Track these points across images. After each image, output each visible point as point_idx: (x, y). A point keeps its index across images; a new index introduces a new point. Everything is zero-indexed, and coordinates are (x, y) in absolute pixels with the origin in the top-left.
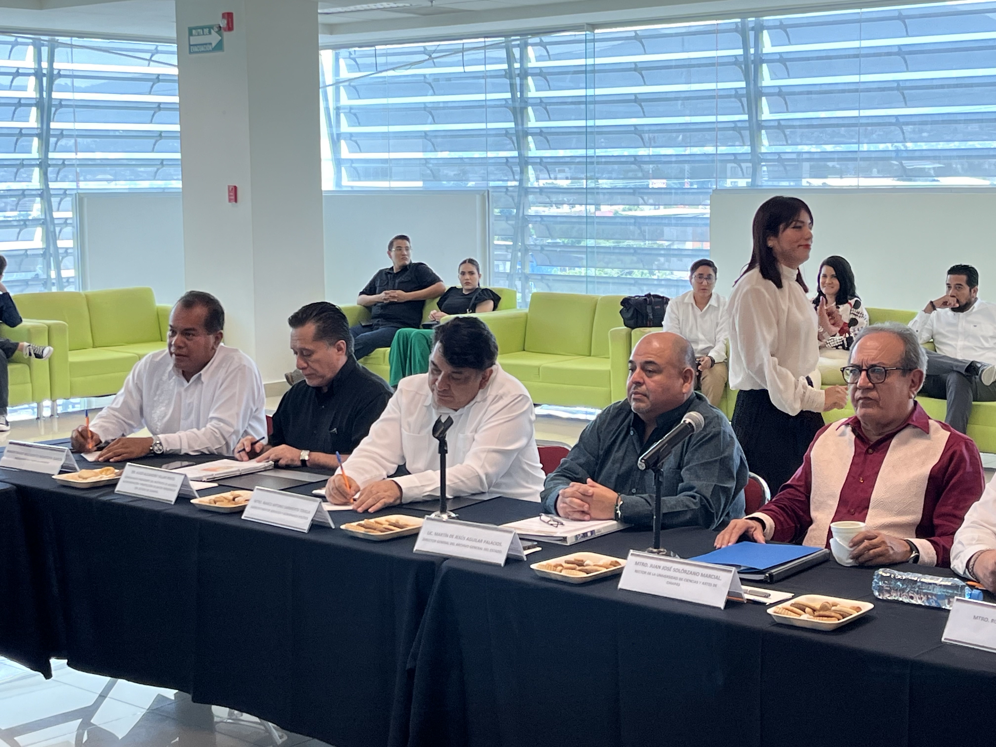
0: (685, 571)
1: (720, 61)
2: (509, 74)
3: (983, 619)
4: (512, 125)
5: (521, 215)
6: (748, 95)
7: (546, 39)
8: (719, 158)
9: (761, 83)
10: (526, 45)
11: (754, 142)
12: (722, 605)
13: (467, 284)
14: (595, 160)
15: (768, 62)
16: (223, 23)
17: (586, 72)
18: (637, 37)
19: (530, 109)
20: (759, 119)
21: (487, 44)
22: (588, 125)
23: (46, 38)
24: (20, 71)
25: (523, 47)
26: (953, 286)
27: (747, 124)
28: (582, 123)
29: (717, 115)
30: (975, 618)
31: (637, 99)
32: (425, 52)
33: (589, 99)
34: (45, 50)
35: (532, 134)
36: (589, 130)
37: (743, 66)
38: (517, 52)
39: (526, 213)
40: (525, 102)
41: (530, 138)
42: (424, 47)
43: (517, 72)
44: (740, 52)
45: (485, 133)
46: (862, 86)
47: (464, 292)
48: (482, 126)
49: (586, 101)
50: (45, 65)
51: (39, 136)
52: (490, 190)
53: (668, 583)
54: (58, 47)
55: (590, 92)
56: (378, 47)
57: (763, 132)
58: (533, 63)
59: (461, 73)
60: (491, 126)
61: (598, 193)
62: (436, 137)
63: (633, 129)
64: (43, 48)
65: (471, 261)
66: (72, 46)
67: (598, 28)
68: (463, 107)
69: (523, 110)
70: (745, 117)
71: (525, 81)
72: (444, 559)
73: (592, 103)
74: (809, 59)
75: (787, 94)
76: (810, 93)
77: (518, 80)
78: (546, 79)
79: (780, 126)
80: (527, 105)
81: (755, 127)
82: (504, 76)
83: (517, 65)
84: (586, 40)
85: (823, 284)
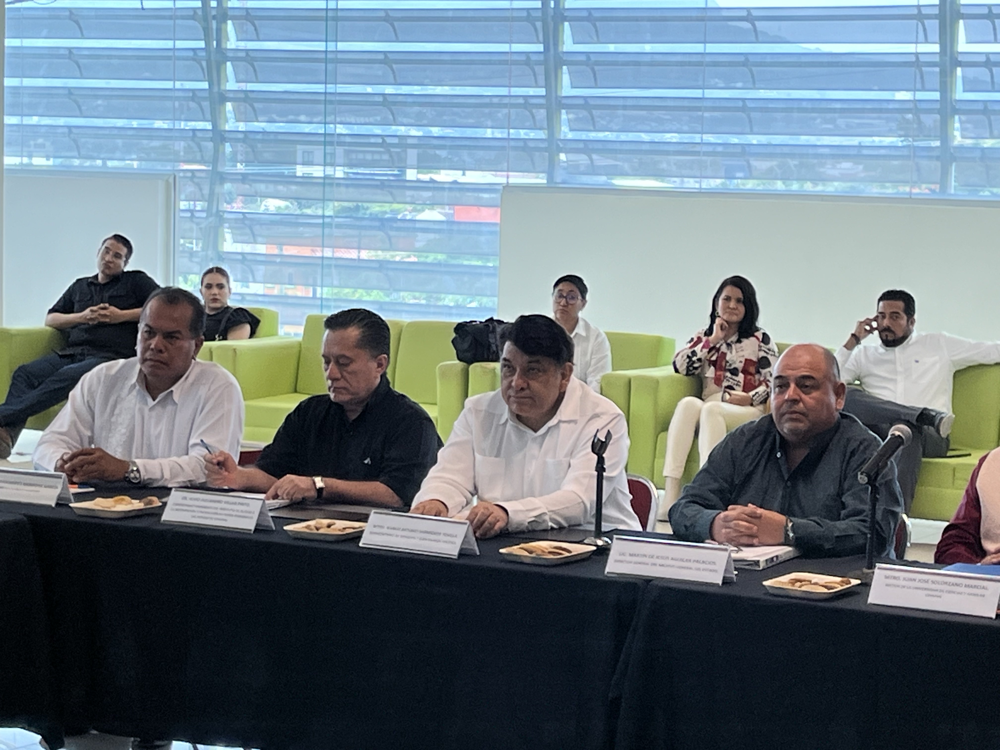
1: (515, 14)
2: (201, 15)
4: (205, 85)
5: (214, 210)
6: (545, 62)
8: (512, 143)
9: (562, 48)
11: (552, 125)
12: (994, 616)
13: (215, 300)
14: (335, 139)
15: (571, 19)
17: (326, 19)
19: (228, 65)
20: (559, 93)
22: (328, 91)
26: (887, 316)
27: (543, 101)
28: (320, 88)
29: (510, 86)
31: (387, 59)
33: (330, 56)
35: (232, 100)
36: (329, 98)
37: (538, 24)
39: (221, 208)
40: (222, 55)
41: (228, 105)
43: (214, 13)
44: (537, 4)
46: (708, 59)
47: (207, 311)
48: (168, 85)
49: (325, 58)
52: (177, 174)
53: (928, 595)
55: (331, 46)
57: (563, 112)
58: (234, 2)
59: (137, 9)
60: (179, 85)
61: (338, 185)
65: (219, 270)
69: (220, 65)
70: (542, 91)
71: (223, 26)
72: (648, 581)
73: (333, 61)
74: (636, 19)
75: (597, 63)
76: (637, 64)
77: (214, 24)
78: (254, 25)
79: (586, 105)
80: (226, 59)
81: (553, 104)
82: (194, 17)
83: (214, 4)
85: (726, 308)
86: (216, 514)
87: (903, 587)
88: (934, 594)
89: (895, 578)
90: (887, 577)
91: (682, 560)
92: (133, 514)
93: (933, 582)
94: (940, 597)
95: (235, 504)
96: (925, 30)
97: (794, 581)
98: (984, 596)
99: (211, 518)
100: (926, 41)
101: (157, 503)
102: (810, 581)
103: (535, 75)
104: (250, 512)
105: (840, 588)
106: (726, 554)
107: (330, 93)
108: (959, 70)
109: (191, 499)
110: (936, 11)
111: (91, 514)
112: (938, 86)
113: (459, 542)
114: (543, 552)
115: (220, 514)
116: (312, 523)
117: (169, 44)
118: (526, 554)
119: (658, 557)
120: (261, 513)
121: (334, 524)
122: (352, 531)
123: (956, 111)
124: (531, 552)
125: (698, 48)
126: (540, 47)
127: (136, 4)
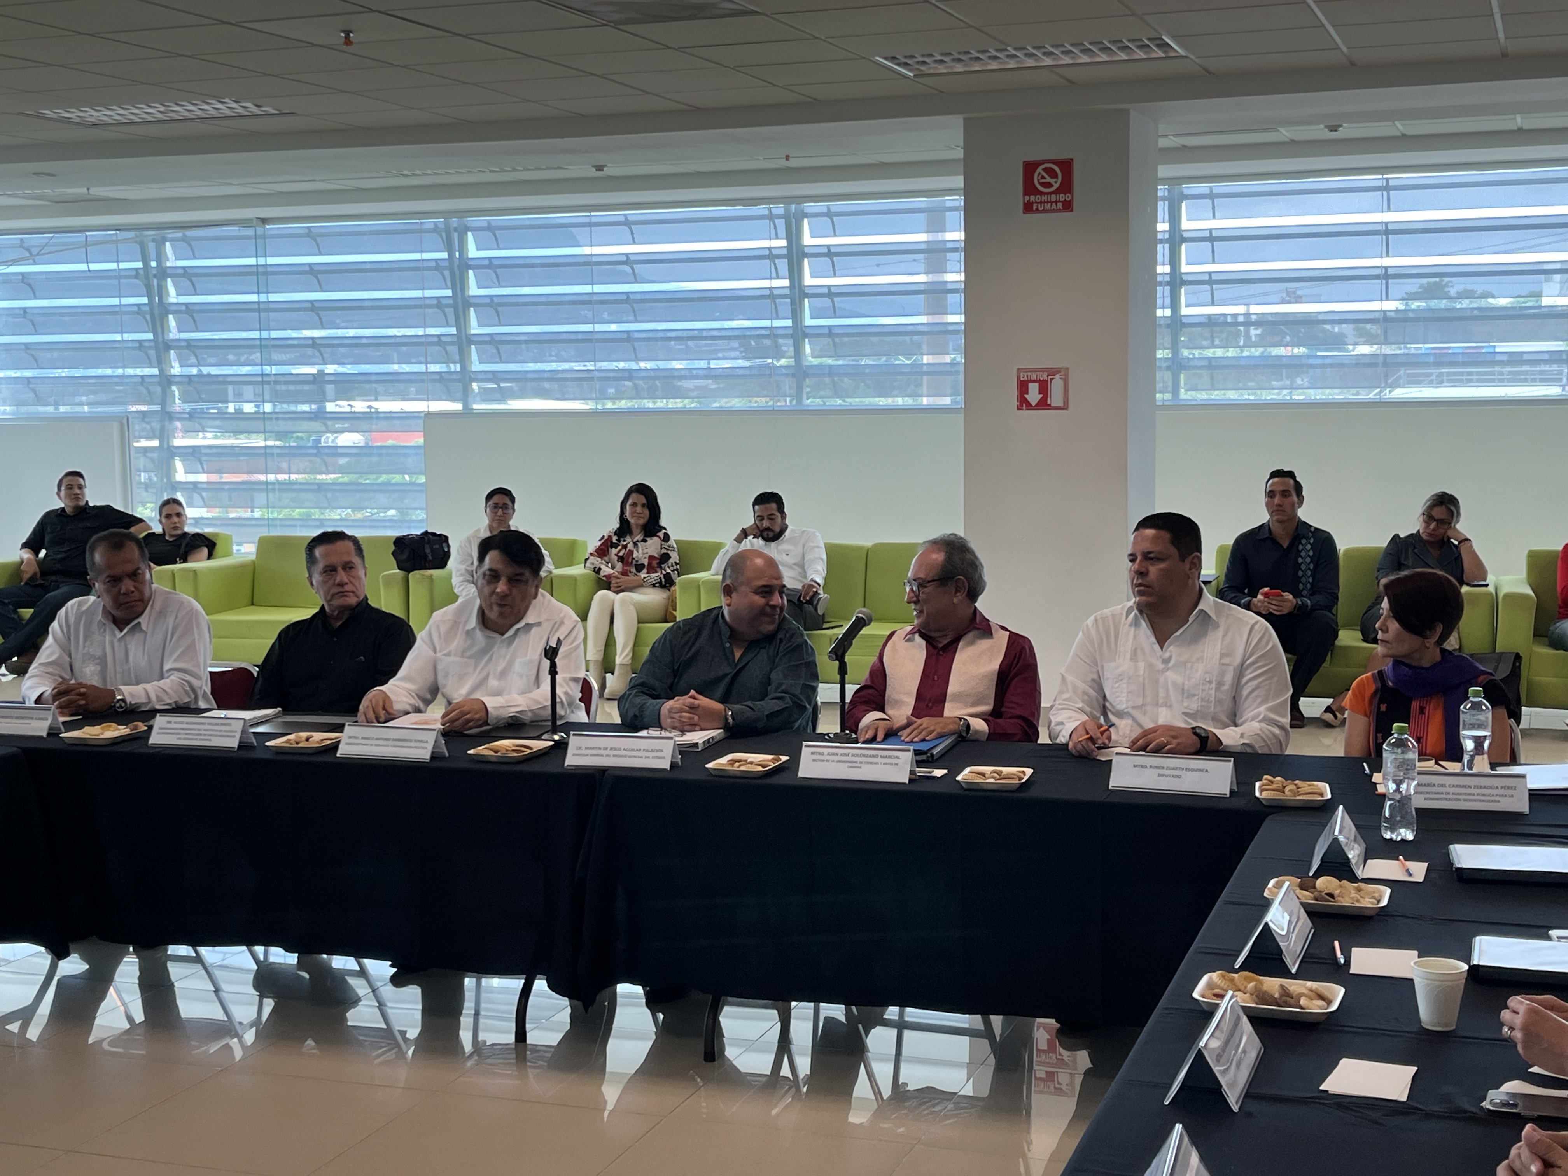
0: (864, 756)
1: (426, 264)
2: (144, 275)
3: (1142, 767)
4: (150, 336)
5: (165, 446)
6: (455, 306)
7: (191, 233)
8: (430, 376)
9: (469, 292)
10: (164, 240)
11: (464, 359)
12: (907, 781)
13: (173, 528)
14: (272, 379)
15: (473, 268)
17: (257, 274)
18: (310, 234)
19: (170, 317)
20: (468, 332)
21: (119, 237)
22: (263, 337)
25: (160, 242)
26: (766, 518)
27: (455, 339)
28: (255, 335)
29: (425, 327)
30: (1135, 766)
31: (313, 307)
33: (262, 306)
35: (175, 348)
36: (263, 343)
37: (446, 272)
38: (152, 247)
39: (172, 444)
40: (165, 309)
41: (172, 353)
43: (154, 272)
44: (443, 255)
45: (122, 346)
46: (596, 298)
47: (167, 538)
48: (117, 337)
49: (259, 308)
52: (129, 416)
53: (849, 767)
55: (263, 298)
57: (473, 348)
58: (172, 262)
59: (84, 271)
60: (127, 337)
61: (277, 419)
65: (176, 502)
67: (270, 224)
69: (163, 318)
70: (453, 331)
71: (163, 283)
72: (604, 771)
73: (266, 310)
75: (500, 304)
76: (535, 304)
77: (155, 282)
78: (192, 281)
79: (492, 340)
80: (168, 312)
81: (464, 341)
82: (136, 276)
83: (154, 264)
84: (256, 237)
85: (632, 513)
86: (201, 735)
87: (828, 761)
88: (853, 765)
89: (820, 753)
90: (813, 753)
91: (633, 750)
92: (120, 740)
93: (853, 755)
94: (860, 768)
95: (217, 724)
96: (776, 268)
97: (734, 761)
99: (196, 739)
100: (778, 277)
101: (142, 727)
102: (746, 761)
103: (446, 316)
104: (232, 732)
105: (773, 765)
106: (671, 742)
107: (265, 339)
108: (806, 300)
109: (175, 723)
110: (785, 252)
111: (82, 743)
112: (790, 316)
113: (430, 747)
114: (507, 750)
115: (205, 735)
116: (291, 737)
117: (115, 301)
118: (492, 753)
119: (611, 749)
120: (243, 732)
121: (312, 737)
122: (329, 742)
123: (806, 335)
124: (496, 752)
125: (587, 289)
126: (449, 293)
127: (83, 267)
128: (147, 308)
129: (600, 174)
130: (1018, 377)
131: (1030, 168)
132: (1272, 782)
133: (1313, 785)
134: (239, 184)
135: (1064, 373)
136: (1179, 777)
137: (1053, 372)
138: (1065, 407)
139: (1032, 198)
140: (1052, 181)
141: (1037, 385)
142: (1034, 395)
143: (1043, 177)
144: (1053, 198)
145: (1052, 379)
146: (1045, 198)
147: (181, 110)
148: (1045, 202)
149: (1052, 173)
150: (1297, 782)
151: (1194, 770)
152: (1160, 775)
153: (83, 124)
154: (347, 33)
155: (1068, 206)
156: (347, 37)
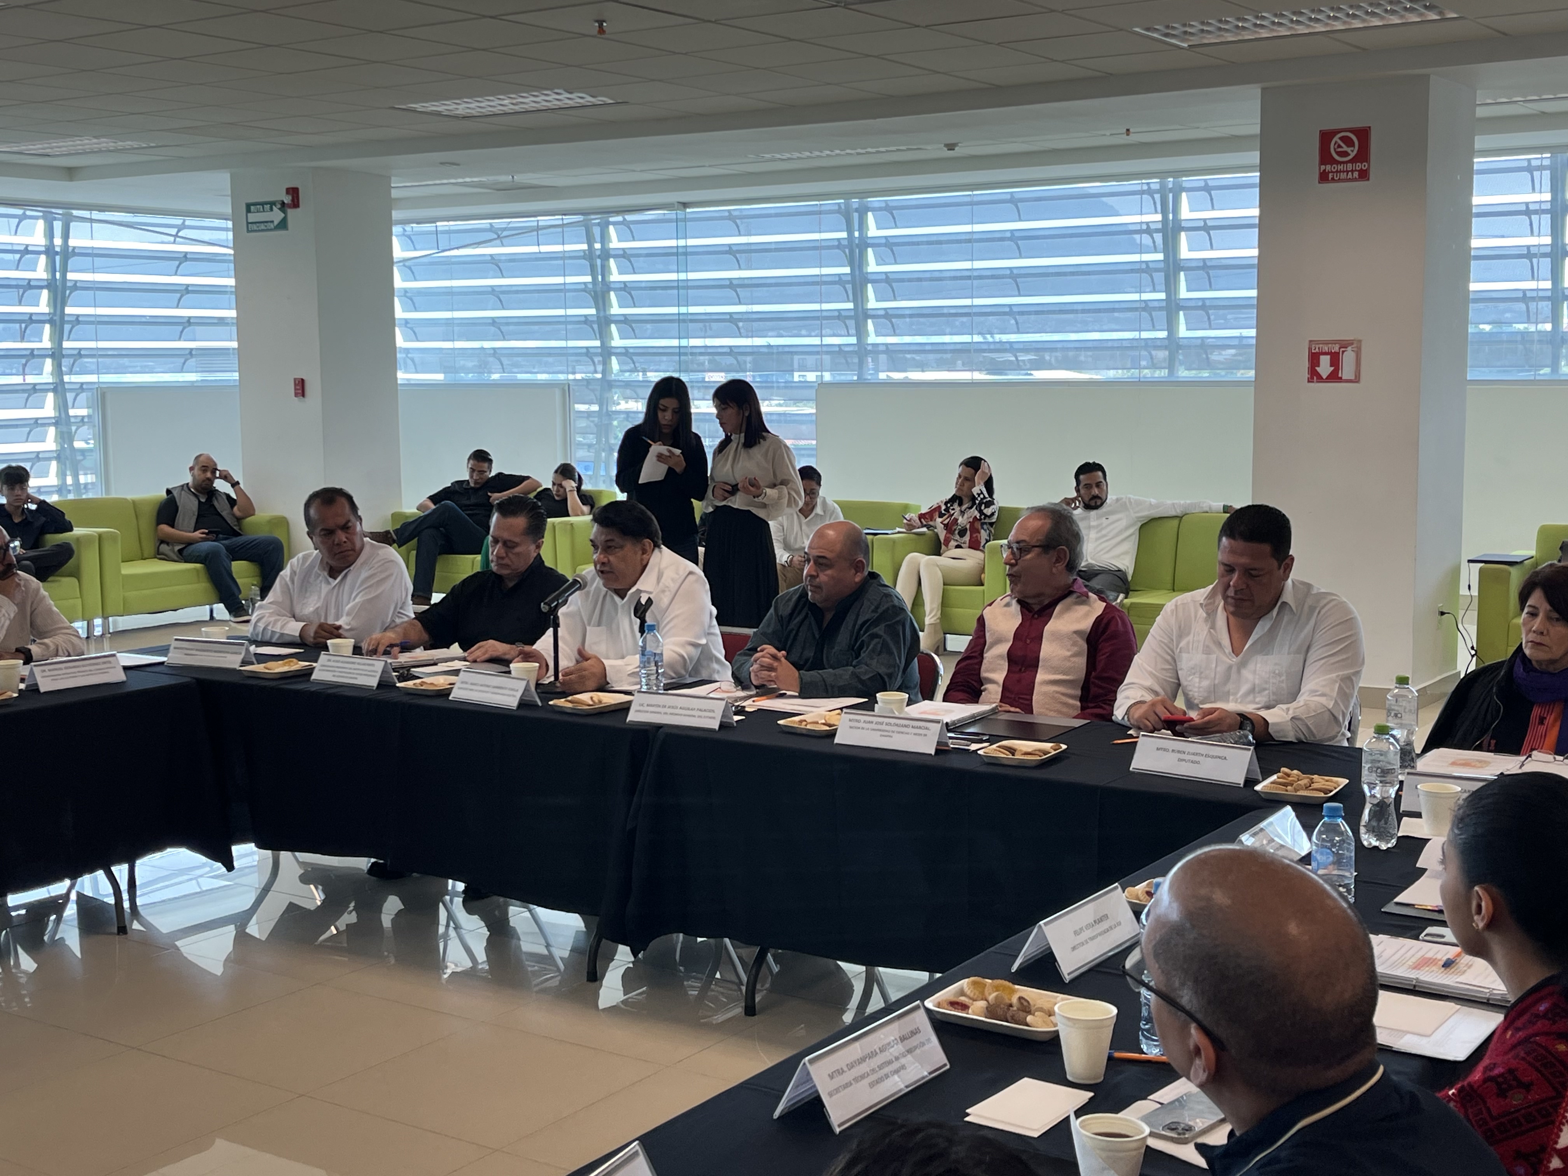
0: (897, 725)
1: (827, 244)
2: (589, 255)
3: (1164, 750)
4: (593, 311)
5: (605, 410)
6: (853, 282)
7: (629, 217)
8: (825, 349)
9: (867, 269)
10: (608, 223)
11: (861, 333)
12: (933, 752)
15: (873, 246)
16: (287, 199)
17: (677, 254)
18: (731, 217)
19: (612, 294)
20: (865, 307)
21: (565, 222)
22: (681, 312)
23: (60, 211)
24: (30, 248)
25: (604, 226)
27: (852, 313)
28: (674, 310)
29: (821, 302)
30: (1158, 749)
31: (731, 285)
32: (491, 229)
33: (681, 284)
34: (58, 226)
35: (616, 322)
36: (681, 317)
37: (847, 251)
38: (597, 231)
40: (607, 287)
41: (613, 327)
42: (491, 224)
43: (598, 253)
44: (844, 235)
45: (565, 321)
46: (975, 274)
48: (561, 312)
50: (58, 241)
51: (51, 322)
52: (571, 383)
53: (881, 736)
54: (72, 221)
55: (682, 276)
56: (438, 224)
57: (870, 321)
58: (615, 243)
59: (535, 253)
60: (571, 312)
62: (508, 324)
63: (728, 317)
64: (55, 223)
66: (91, 221)
67: (689, 207)
68: (538, 291)
69: (605, 295)
70: (850, 305)
71: (606, 263)
72: (659, 727)
73: (684, 288)
74: (918, 244)
75: (893, 280)
76: (919, 280)
77: (599, 262)
78: (630, 262)
79: (888, 315)
80: (609, 289)
81: (861, 316)
82: (584, 258)
83: (598, 246)
84: (677, 220)
86: (350, 673)
87: (863, 728)
88: (887, 735)
89: (858, 721)
90: (850, 720)
91: (688, 709)
93: (887, 724)
94: (891, 737)
95: (364, 665)
98: (925, 735)
99: (347, 677)
100: (1154, 251)
103: (847, 292)
104: (374, 672)
106: (723, 703)
107: (683, 314)
108: (1182, 273)
109: (334, 661)
112: (1164, 289)
113: (519, 695)
115: (354, 674)
117: (559, 280)
119: (669, 707)
120: (383, 672)
122: (448, 686)
123: (1181, 308)
124: (573, 704)
125: (967, 265)
126: (847, 270)
127: (534, 249)
128: (590, 286)
129: (951, 153)
130: (1310, 349)
131: (1326, 137)
132: (1288, 775)
133: (1331, 781)
134: (641, 171)
135: (1356, 345)
136: (1197, 762)
137: (1344, 345)
138: (1357, 380)
139: (1328, 168)
140: (1349, 150)
141: (1328, 357)
142: (1325, 367)
143: (1339, 146)
144: (1350, 165)
145: (1343, 352)
146: (1340, 167)
147: (530, 101)
148: (1340, 172)
149: (1348, 141)
150: (1315, 777)
151: (1213, 757)
152: (1180, 760)
153: (456, 117)
154: (601, 23)
155: (1364, 175)
156: (601, 26)
